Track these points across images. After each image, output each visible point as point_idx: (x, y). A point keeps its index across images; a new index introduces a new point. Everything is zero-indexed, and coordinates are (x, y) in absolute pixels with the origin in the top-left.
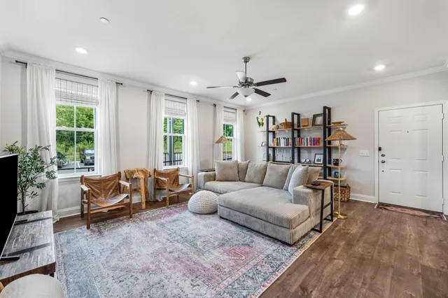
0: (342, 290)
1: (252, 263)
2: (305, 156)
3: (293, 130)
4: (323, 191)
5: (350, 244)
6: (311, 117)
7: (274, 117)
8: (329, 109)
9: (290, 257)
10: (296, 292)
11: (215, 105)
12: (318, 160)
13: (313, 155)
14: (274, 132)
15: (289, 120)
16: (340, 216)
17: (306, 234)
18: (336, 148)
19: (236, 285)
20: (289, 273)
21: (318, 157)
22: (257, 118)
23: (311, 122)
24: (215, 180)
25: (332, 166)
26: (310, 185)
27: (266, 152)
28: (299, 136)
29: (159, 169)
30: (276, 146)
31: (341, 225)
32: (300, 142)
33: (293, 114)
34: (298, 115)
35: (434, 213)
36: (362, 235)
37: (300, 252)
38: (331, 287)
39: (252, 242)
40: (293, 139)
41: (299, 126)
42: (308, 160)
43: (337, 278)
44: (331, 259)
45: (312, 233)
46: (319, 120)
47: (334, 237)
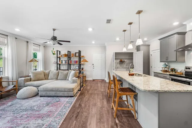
0: (88, 101)
1: (63, 105)
2: (72, 67)
3: (68, 57)
4: (81, 78)
5: (88, 92)
6: (74, 53)
7: (60, 51)
8: (80, 51)
9: (74, 100)
10: (78, 106)
11: (27, 42)
12: (77, 68)
13: (75, 67)
14: (60, 58)
15: (67, 53)
16: (84, 85)
17: (77, 92)
18: (82, 64)
19: (60, 113)
20: (75, 103)
21: (77, 67)
22: (52, 51)
23: (74, 55)
24: (31, 81)
25: (81, 70)
26: (77, 77)
27: (56, 66)
28: (70, 60)
30: (61, 63)
31: (85, 87)
32: (71, 62)
33: (68, 51)
34: (70, 52)
35: (103, 80)
36: (90, 89)
37: (76, 97)
38: (86, 102)
39: (60, 100)
40: (68, 61)
41: (70, 56)
42: (73, 69)
43: (87, 100)
44: (85, 96)
45: (78, 92)
46: (77, 55)
47: (84, 91)
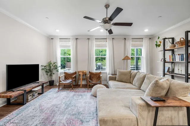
7: (173, 38)
11: (125, 39)
14: (173, 50)
22: (157, 42)
24: (116, 80)
29: (92, 72)
30: (171, 59)
40: (187, 54)
